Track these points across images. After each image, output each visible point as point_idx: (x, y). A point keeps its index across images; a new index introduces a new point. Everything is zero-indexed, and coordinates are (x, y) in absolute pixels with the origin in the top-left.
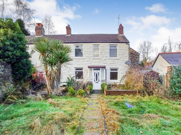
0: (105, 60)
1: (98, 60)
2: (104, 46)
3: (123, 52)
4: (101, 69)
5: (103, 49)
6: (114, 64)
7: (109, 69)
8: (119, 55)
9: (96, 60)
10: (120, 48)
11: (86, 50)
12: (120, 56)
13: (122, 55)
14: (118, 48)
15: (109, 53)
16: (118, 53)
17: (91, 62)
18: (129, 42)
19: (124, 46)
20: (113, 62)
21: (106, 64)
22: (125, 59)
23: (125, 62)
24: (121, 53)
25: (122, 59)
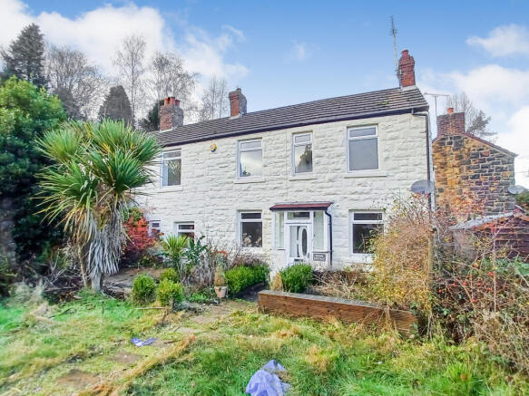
0: (330, 180)
1: (308, 185)
2: (328, 133)
3: (399, 149)
4: (312, 213)
5: (324, 146)
6: (367, 196)
7: (346, 212)
8: (387, 158)
9: (302, 183)
10: (389, 135)
11: (272, 154)
12: (391, 163)
13: (398, 157)
14: (380, 133)
15: (346, 157)
16: (381, 155)
17: (286, 191)
18: (426, 108)
19: (408, 124)
20: (359, 189)
21: (332, 197)
22: (411, 174)
23: (410, 187)
24: (395, 152)
25: (397, 176)
